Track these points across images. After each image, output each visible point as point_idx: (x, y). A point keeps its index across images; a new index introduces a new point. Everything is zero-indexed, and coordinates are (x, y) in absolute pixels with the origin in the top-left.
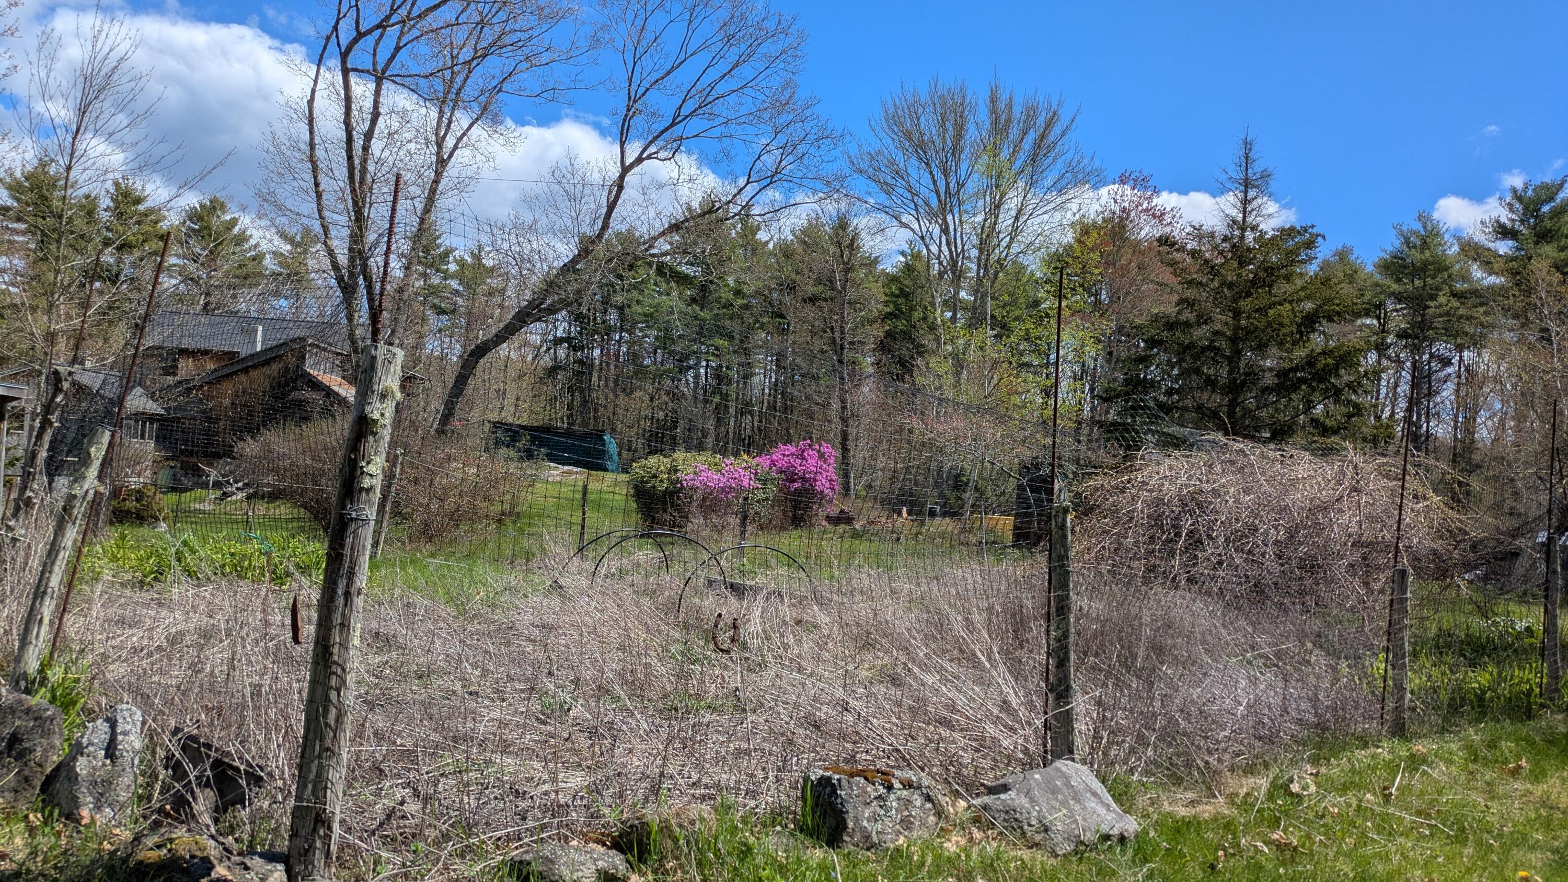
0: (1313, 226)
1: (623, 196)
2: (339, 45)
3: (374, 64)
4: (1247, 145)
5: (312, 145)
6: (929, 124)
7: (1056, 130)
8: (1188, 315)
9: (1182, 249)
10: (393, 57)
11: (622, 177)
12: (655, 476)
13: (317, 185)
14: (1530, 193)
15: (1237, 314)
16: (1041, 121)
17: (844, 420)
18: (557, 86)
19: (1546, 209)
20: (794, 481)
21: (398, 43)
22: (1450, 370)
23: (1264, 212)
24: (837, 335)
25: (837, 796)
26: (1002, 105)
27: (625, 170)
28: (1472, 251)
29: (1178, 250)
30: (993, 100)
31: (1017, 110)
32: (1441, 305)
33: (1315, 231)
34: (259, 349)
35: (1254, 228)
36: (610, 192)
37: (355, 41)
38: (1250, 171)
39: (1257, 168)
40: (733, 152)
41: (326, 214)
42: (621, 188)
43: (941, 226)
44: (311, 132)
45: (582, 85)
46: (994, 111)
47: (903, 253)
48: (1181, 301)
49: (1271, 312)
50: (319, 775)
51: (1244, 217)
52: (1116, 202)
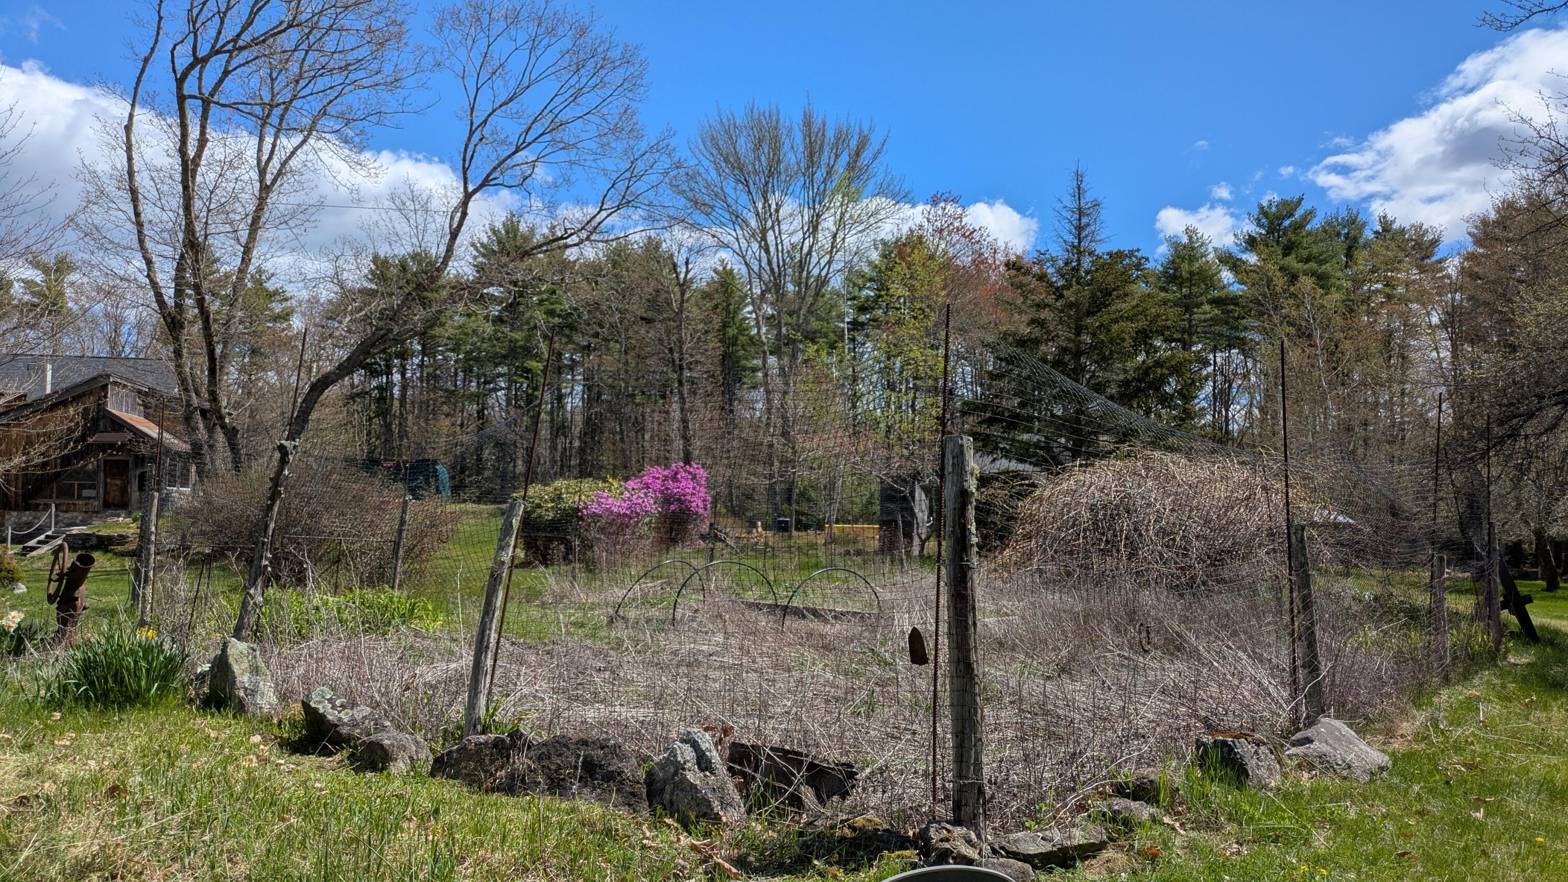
0: (1138, 250)
1: (467, 222)
2: (174, 71)
3: (200, 88)
4: (1079, 177)
5: (131, 173)
6: (744, 146)
7: (867, 154)
8: (1037, 333)
9: (1028, 272)
10: (221, 81)
11: (465, 204)
12: (539, 506)
13: (137, 214)
14: (1274, 209)
15: (1078, 331)
16: (853, 144)
17: (686, 438)
18: (383, 109)
19: (1287, 223)
20: (671, 503)
21: (226, 67)
22: (1210, 369)
23: (1098, 238)
24: (676, 356)
25: (1236, 754)
26: (815, 129)
27: (468, 196)
28: (1229, 260)
29: (1024, 274)
30: (808, 123)
31: (830, 134)
32: (1205, 313)
33: (1139, 255)
34: (48, 391)
35: (1091, 254)
36: (452, 218)
37: (191, 67)
38: (1082, 200)
39: (1088, 197)
40: (573, 178)
41: (149, 245)
42: (464, 214)
43: (760, 243)
44: (130, 159)
45: (409, 109)
46: (808, 134)
47: (715, 271)
48: (1033, 322)
49: (1115, 327)
50: (977, 759)
51: (1079, 243)
52: (928, 221)
